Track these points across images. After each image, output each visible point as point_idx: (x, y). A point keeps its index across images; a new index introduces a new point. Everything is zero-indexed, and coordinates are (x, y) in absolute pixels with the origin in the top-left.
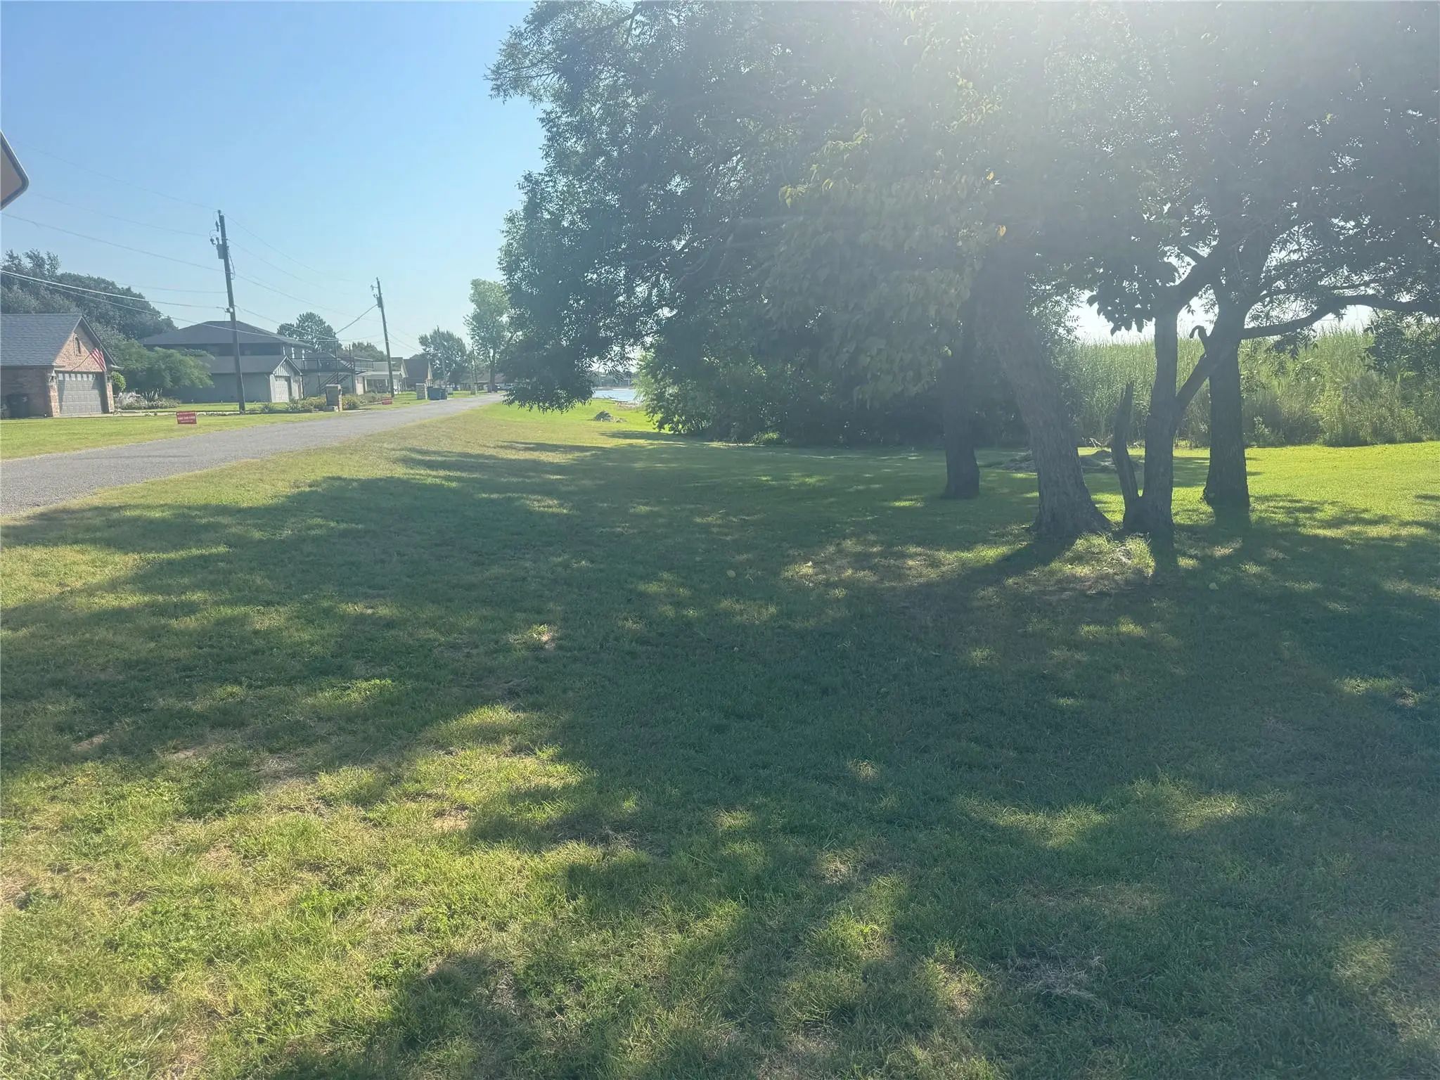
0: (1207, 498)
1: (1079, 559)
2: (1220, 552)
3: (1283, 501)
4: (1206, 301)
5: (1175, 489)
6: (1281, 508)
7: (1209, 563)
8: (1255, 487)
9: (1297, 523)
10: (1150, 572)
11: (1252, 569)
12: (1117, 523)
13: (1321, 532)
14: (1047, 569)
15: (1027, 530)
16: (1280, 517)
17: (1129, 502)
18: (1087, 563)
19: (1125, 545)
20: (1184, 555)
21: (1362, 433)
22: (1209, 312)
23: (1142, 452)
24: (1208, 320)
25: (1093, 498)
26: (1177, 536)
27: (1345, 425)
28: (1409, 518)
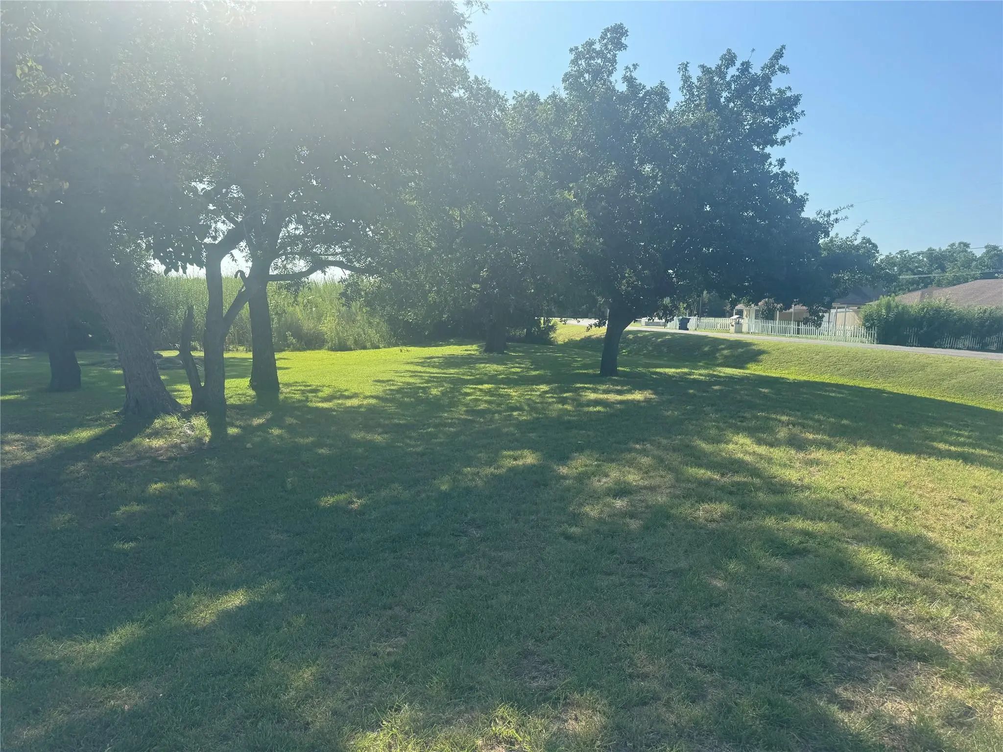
0: (253, 386)
1: (156, 434)
2: (257, 421)
3: (301, 386)
4: (246, 254)
5: (226, 381)
6: (298, 390)
7: (248, 430)
8: (282, 377)
9: (307, 400)
10: (207, 439)
11: (276, 432)
12: (187, 406)
13: (321, 405)
14: (130, 443)
15: (117, 414)
16: (298, 396)
17: (194, 390)
18: (162, 437)
19: (190, 422)
20: (232, 426)
21: (349, 343)
22: (247, 261)
23: (202, 354)
24: (246, 267)
25: (168, 388)
26: (228, 413)
27: (339, 338)
28: (368, 394)
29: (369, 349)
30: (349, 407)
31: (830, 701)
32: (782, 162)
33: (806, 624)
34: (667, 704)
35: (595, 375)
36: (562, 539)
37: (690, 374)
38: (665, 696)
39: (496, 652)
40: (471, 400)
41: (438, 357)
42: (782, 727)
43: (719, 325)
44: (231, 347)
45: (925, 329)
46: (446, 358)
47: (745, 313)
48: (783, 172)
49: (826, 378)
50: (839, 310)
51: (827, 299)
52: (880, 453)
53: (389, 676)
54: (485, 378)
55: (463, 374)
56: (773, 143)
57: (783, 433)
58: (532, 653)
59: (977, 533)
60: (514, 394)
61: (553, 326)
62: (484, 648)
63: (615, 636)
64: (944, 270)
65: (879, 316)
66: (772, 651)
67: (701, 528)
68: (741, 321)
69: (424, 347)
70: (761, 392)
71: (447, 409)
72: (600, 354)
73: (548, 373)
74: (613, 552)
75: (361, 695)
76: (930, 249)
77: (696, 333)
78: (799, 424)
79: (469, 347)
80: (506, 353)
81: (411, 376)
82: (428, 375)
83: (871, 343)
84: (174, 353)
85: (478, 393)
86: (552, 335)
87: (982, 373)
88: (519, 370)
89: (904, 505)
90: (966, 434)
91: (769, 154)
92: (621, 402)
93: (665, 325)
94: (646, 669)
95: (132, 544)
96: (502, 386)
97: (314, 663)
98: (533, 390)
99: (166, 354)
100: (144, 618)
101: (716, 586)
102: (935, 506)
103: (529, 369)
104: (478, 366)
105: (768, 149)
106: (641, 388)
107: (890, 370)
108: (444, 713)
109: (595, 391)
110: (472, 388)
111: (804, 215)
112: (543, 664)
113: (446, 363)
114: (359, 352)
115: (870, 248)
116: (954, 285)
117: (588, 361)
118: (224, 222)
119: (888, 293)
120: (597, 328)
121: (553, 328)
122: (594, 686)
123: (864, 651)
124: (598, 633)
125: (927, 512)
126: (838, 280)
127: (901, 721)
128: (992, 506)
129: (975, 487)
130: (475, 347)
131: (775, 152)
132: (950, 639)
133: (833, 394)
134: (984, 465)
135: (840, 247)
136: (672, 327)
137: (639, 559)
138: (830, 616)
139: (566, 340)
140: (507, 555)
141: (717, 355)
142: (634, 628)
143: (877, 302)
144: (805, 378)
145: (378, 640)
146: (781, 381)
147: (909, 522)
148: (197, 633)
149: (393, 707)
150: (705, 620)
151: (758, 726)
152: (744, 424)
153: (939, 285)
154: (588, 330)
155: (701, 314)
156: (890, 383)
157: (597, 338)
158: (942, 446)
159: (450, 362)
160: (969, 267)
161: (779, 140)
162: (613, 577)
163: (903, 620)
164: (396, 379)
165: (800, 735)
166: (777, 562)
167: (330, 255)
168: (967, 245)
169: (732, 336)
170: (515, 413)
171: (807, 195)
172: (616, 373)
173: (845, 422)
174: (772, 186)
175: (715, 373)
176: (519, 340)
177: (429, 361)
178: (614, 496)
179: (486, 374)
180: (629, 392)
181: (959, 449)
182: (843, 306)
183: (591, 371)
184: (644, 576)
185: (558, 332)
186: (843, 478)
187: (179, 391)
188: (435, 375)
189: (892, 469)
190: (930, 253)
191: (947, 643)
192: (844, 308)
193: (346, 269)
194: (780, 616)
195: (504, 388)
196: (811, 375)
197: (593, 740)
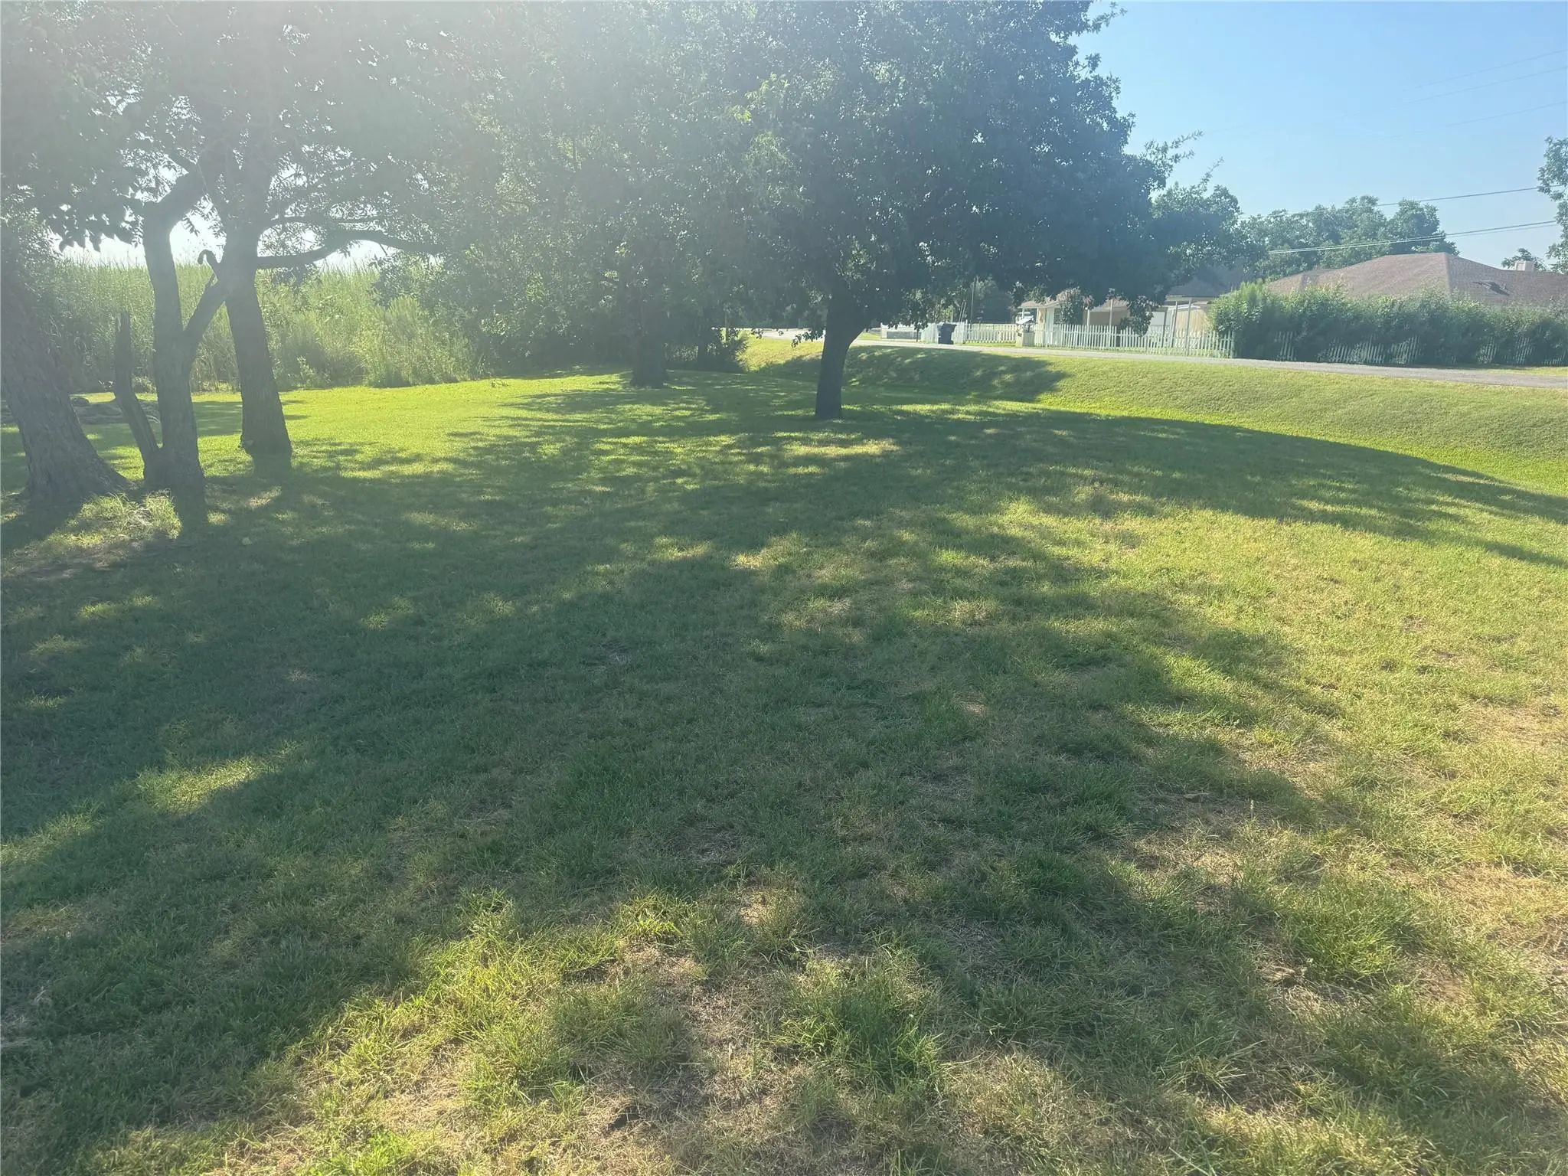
0: (246, 446)
1: (86, 527)
2: (256, 503)
3: (325, 444)
4: (214, 222)
5: (199, 440)
6: (322, 452)
7: (243, 518)
8: (295, 431)
9: (338, 467)
10: (175, 533)
11: (290, 518)
12: (137, 482)
13: (361, 474)
14: (43, 544)
15: (17, 498)
16: (322, 461)
17: (146, 457)
18: (98, 531)
19: (144, 506)
20: (216, 510)
21: (404, 373)
22: (217, 235)
23: (153, 398)
24: (217, 245)
25: (101, 454)
26: (208, 492)
27: (387, 366)
28: (441, 454)
29: (438, 383)
30: (408, 477)
31: (1126, 859)
32: (1094, 61)
33: (1098, 757)
34: (895, 874)
35: (806, 419)
36: (750, 662)
37: (952, 412)
38: (892, 865)
39: (648, 820)
40: (609, 462)
41: (555, 395)
42: (1056, 895)
43: (1000, 336)
44: (206, 385)
45: (1304, 334)
46: (568, 396)
47: (1039, 314)
48: (1097, 78)
49: (1156, 413)
50: (1180, 307)
51: (1159, 288)
52: (1225, 518)
53: (484, 863)
54: (633, 427)
55: (598, 422)
56: (1082, 27)
57: (1083, 494)
58: (703, 819)
59: (1352, 625)
60: (679, 450)
61: (740, 342)
62: (629, 815)
63: (824, 789)
64: (1336, 238)
65: (1238, 314)
66: (1048, 796)
67: (956, 635)
68: (1034, 328)
69: (532, 379)
70: (1056, 435)
71: (571, 476)
72: (815, 386)
73: (733, 416)
74: (825, 674)
75: (440, 893)
76: (1318, 208)
77: (964, 348)
78: (1108, 480)
79: (605, 378)
80: (666, 387)
81: (510, 426)
82: (540, 423)
83: (1225, 357)
84: (108, 397)
85: (622, 451)
86: (740, 356)
87: (1381, 399)
88: (687, 413)
89: (1253, 591)
90: (1351, 486)
91: (1075, 47)
92: (847, 458)
93: (917, 337)
94: (868, 830)
95: (59, 700)
96: (661, 439)
97: (365, 852)
98: (709, 444)
99: (93, 398)
100: (89, 806)
101: (973, 714)
102: (1297, 589)
103: (703, 411)
104: (620, 407)
105: (1073, 39)
106: (878, 435)
107: (1250, 397)
108: (567, 907)
109: (805, 442)
110: (610, 443)
111: (1127, 150)
112: (719, 830)
113: (568, 405)
114: (420, 389)
115: (1227, 202)
116: (1352, 264)
117: (796, 396)
118: (169, 166)
119: (1253, 278)
120: (809, 340)
121: (740, 345)
122: (792, 856)
123: (1179, 791)
124: (800, 785)
125: (1285, 599)
126: (1177, 257)
127: (1223, 879)
128: (1376, 588)
129: (1355, 561)
130: (615, 378)
131: (1084, 43)
132: (1300, 769)
133: (1164, 435)
134: (1371, 531)
135: (1181, 203)
136: (928, 338)
137: (864, 682)
138: (1135, 746)
139: (763, 365)
140: (666, 688)
141: (996, 382)
142: (851, 774)
143: (1235, 293)
144: (1125, 413)
145: (468, 816)
146: (1087, 417)
147: (1258, 613)
148: (179, 824)
149: (490, 905)
150: (955, 757)
151: (1024, 895)
152: (1029, 484)
153: (1329, 265)
154: (795, 344)
155: (973, 319)
156: (1249, 417)
157: (812, 360)
158: (1314, 505)
159: (574, 402)
160: (1374, 236)
161: (1090, 23)
162: (825, 710)
163: (1238, 747)
164: (486, 430)
165: (1082, 905)
166: (1062, 676)
167: (357, 221)
168: (1372, 201)
169: (1019, 351)
170: (679, 481)
171: (1133, 116)
172: (840, 414)
173: (1177, 475)
174: (1079, 100)
175: (991, 410)
176: (686, 365)
177: (539, 400)
178: (830, 597)
179: (634, 420)
180: (859, 441)
181: (1338, 509)
182: (1186, 299)
183: (800, 412)
184: (872, 705)
185: (749, 351)
186: (1168, 555)
187: (122, 458)
188: (552, 423)
189: (1240, 541)
190: (1319, 216)
191: (1296, 775)
192: (1187, 303)
193: (389, 245)
194: (1064, 748)
195: (664, 442)
196: (1134, 408)
197: (786, 928)
